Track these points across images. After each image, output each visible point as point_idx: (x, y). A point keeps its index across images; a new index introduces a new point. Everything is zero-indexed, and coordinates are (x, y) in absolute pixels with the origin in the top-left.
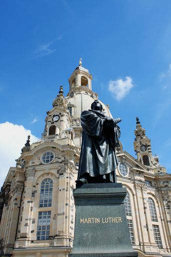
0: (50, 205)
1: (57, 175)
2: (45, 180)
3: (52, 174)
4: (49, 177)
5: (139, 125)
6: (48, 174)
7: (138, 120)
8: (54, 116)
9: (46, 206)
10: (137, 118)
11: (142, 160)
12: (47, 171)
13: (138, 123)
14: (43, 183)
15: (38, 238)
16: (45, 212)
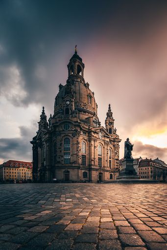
0: (69, 150)
1: (72, 137)
2: (66, 138)
3: (69, 136)
7: (110, 106)
9: (67, 150)
11: (109, 130)
12: (66, 134)
14: (65, 140)
15: (65, 164)
16: (67, 153)
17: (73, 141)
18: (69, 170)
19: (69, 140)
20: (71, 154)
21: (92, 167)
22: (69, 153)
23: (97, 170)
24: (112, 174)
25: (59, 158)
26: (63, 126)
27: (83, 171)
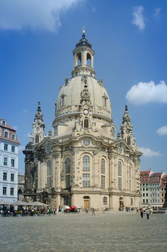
0: (89, 171)
1: (93, 155)
2: (85, 156)
3: (89, 153)
4: (88, 155)
5: (127, 112)
6: (87, 153)
7: (126, 107)
8: (84, 110)
9: (86, 171)
10: (126, 106)
11: (126, 140)
12: (87, 151)
13: (126, 110)
14: (84, 158)
15: (84, 187)
16: (86, 174)
17: (94, 160)
18: (89, 195)
19: (89, 158)
20: (91, 175)
21: (113, 191)
22: (89, 174)
23: (117, 194)
24: (133, 198)
25: (77, 180)
26: (82, 141)
27: (103, 196)
